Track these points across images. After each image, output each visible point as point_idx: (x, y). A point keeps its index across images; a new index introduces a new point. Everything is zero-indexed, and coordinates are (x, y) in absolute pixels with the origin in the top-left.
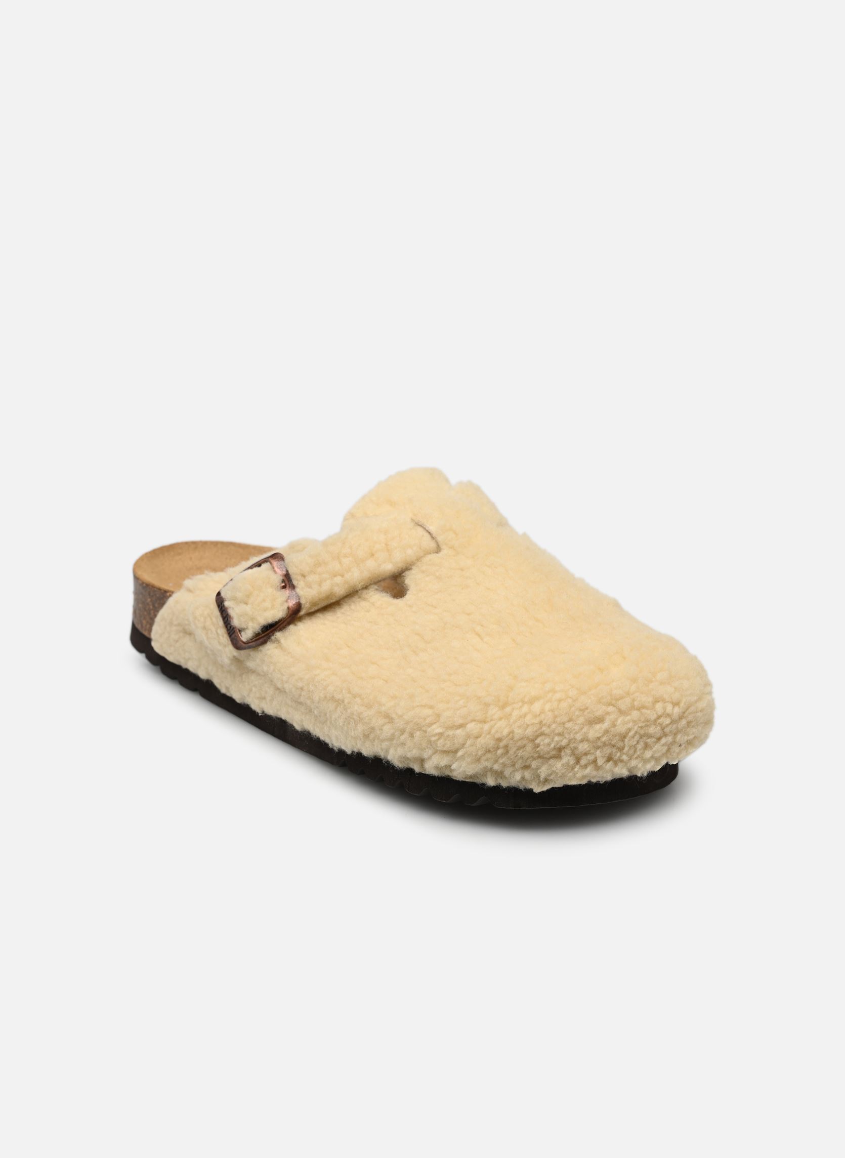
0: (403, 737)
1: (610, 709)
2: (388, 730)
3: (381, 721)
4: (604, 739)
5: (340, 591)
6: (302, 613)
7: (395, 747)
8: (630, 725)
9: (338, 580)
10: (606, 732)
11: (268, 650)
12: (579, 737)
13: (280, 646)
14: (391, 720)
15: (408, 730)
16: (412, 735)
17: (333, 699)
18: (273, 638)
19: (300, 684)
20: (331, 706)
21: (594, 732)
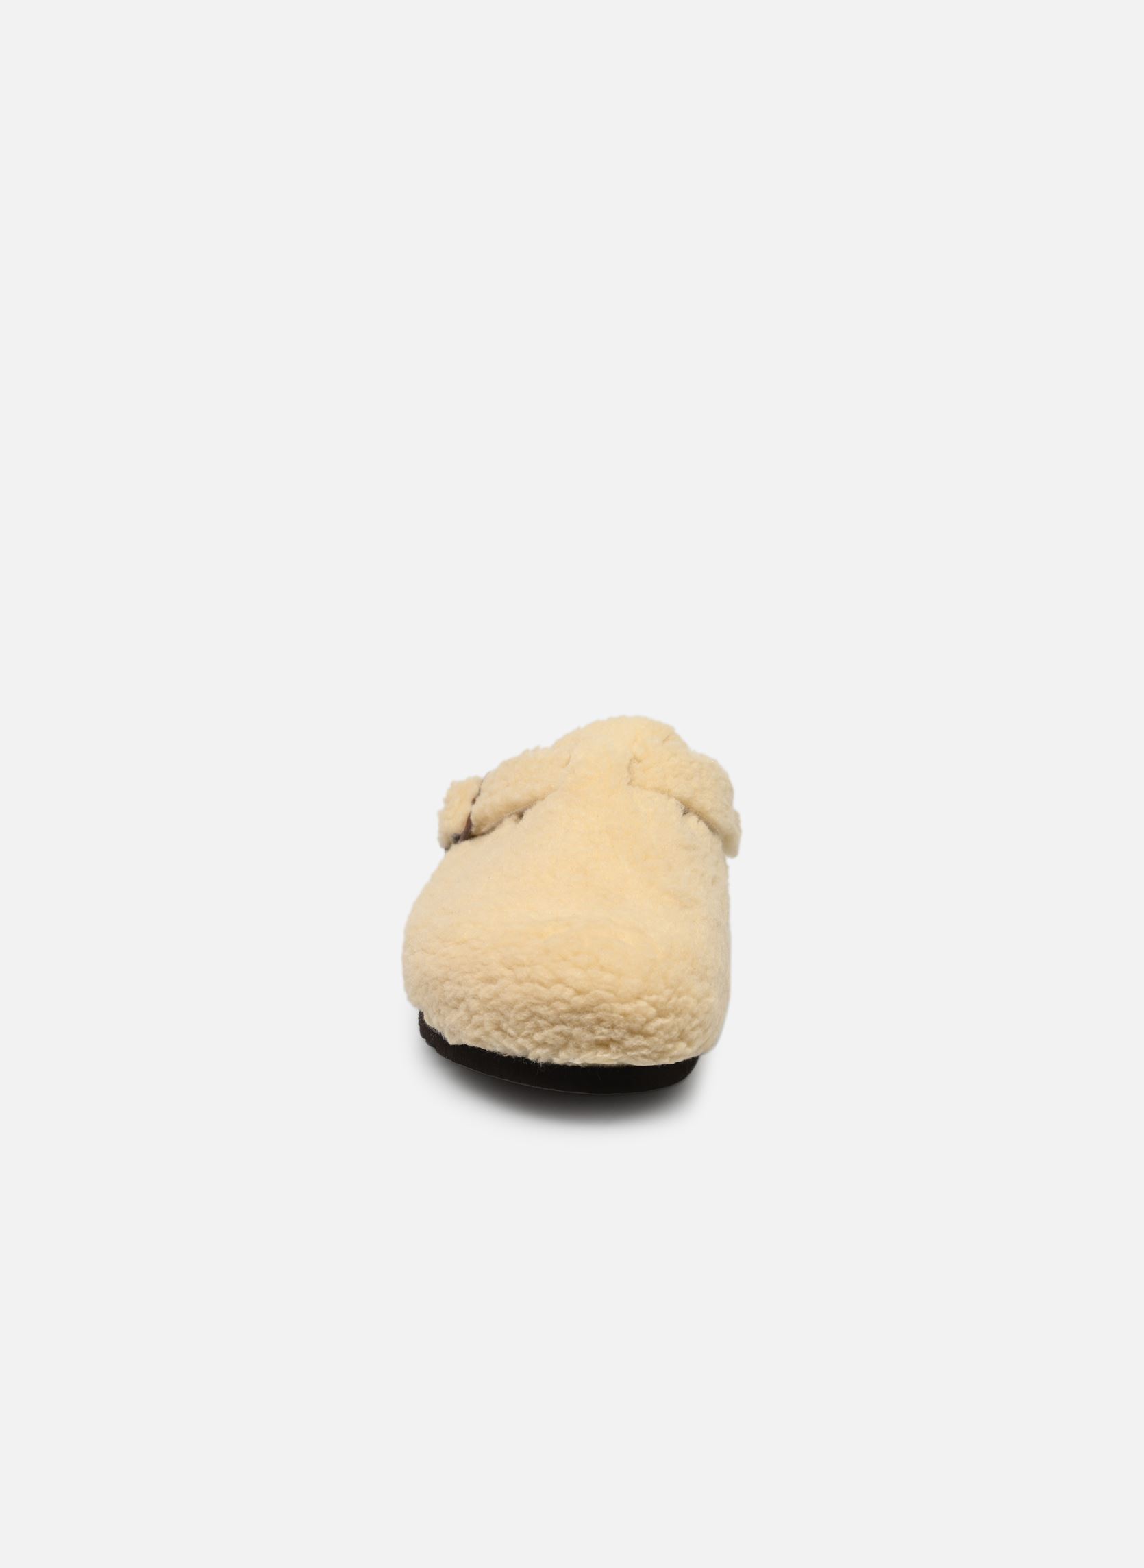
1: (507, 973)
4: (493, 1002)
6: (473, 831)
8: (518, 996)
10: (497, 995)
12: (471, 992)
21: (485, 991)
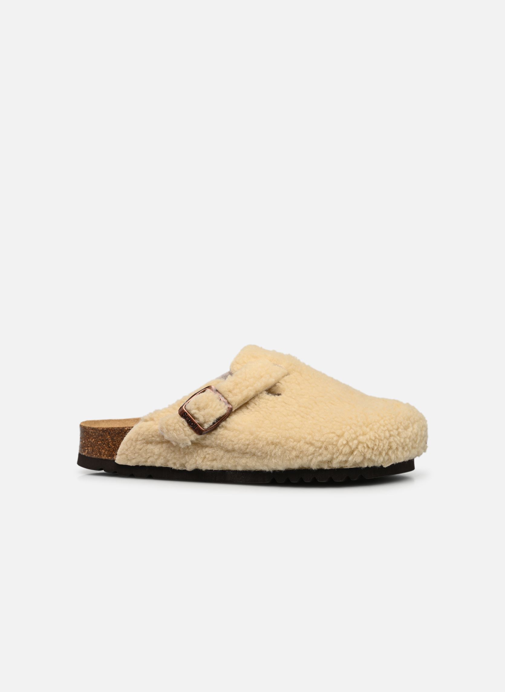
0: (321, 451)
2: (312, 449)
3: (307, 446)
5: (252, 394)
6: (233, 410)
7: (315, 457)
9: (250, 388)
11: (220, 432)
13: (226, 428)
14: (311, 444)
15: (323, 446)
16: (326, 449)
17: (273, 443)
18: (220, 426)
19: (247, 442)
20: (272, 447)
